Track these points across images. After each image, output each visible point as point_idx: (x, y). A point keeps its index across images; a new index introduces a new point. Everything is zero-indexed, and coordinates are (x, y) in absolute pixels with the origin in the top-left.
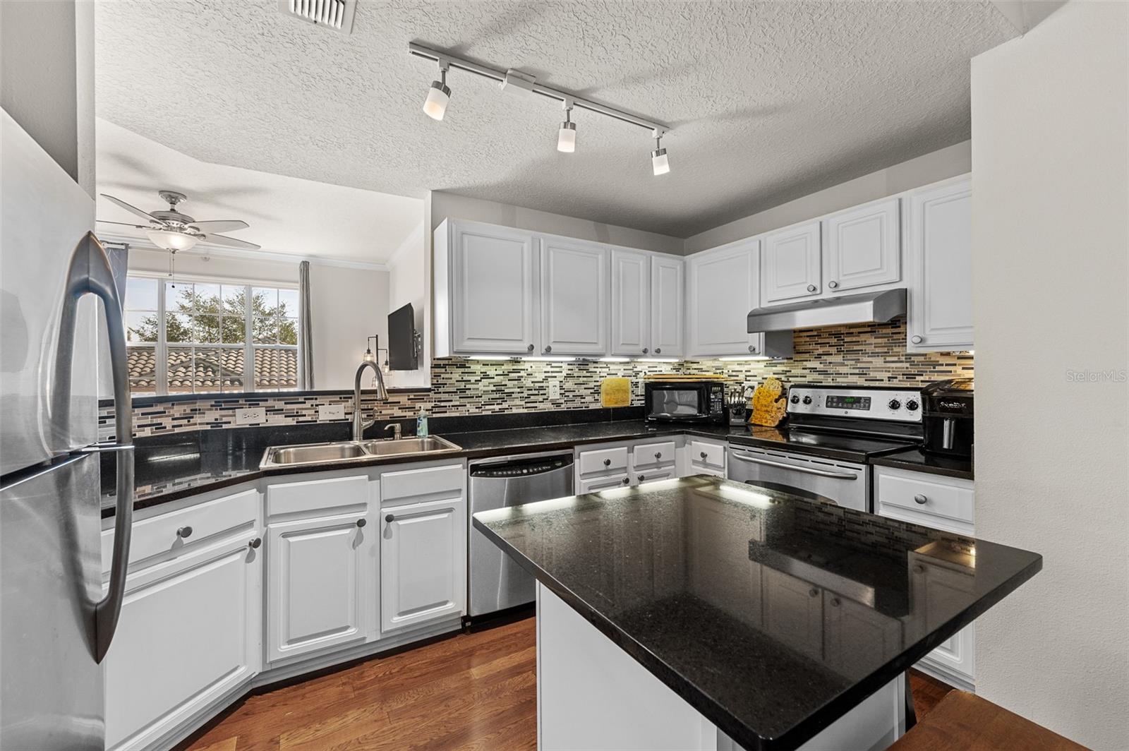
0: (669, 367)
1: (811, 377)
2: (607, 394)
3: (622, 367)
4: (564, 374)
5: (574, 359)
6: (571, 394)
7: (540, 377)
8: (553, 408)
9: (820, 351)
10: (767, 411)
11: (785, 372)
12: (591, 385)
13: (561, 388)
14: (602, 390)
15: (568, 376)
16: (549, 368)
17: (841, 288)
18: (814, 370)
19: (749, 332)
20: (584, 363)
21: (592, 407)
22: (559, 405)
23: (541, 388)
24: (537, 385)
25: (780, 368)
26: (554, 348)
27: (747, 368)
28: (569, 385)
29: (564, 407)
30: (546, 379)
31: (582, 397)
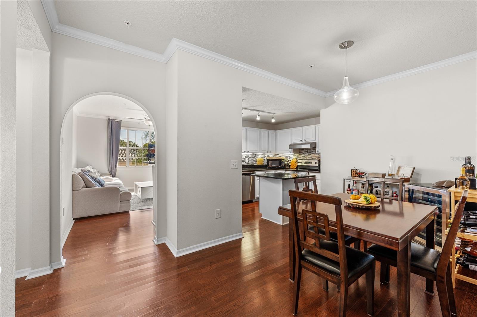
0: (272, 156)
1: (302, 158)
2: (258, 162)
3: (261, 156)
4: (249, 157)
5: (251, 154)
6: (250, 162)
7: (244, 158)
8: (247, 165)
9: (304, 153)
10: (293, 165)
11: (297, 157)
12: (255, 160)
13: (249, 160)
14: (257, 161)
15: (250, 157)
16: (246, 156)
17: (306, 141)
18: (303, 156)
19: (289, 149)
20: (253, 154)
21: (255, 164)
22: (248, 164)
23: (244, 160)
24: (244, 159)
25: (296, 156)
26: (249, 151)
27: (289, 156)
28: (250, 159)
29: (249, 164)
30: (245, 158)
31: (253, 162)
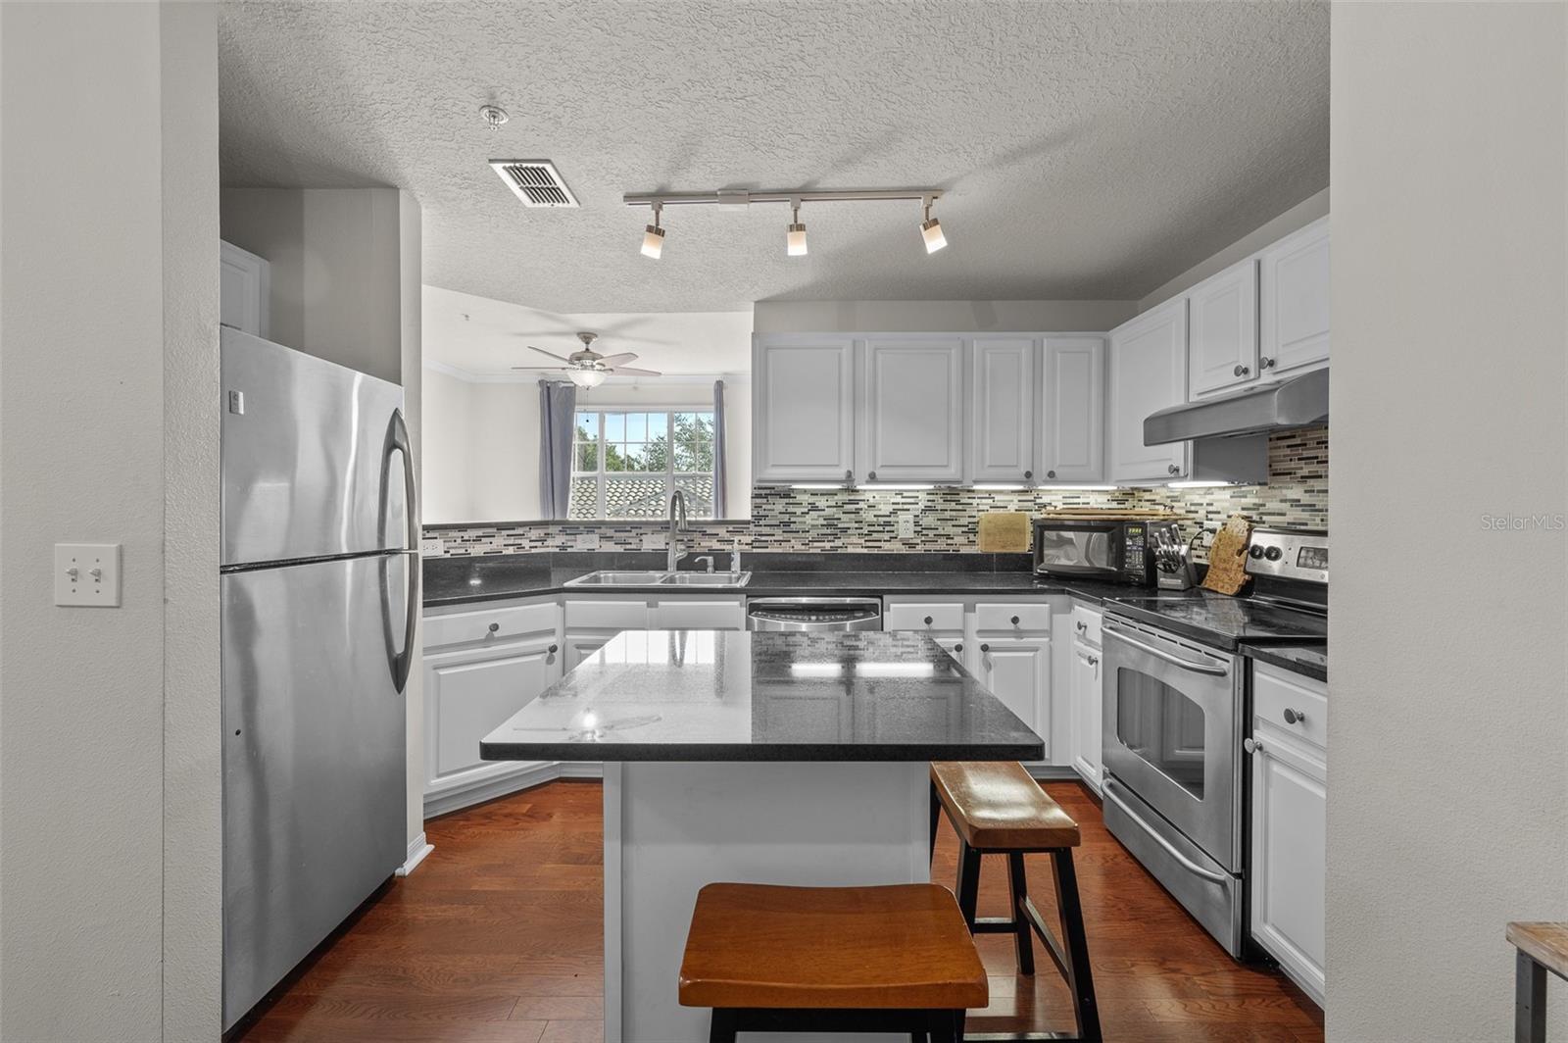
0: (1104, 498)
1: (1294, 515)
2: (989, 534)
3: (1016, 498)
4: (921, 506)
5: (931, 487)
6: (931, 533)
7: (886, 509)
8: (904, 550)
9: (1305, 472)
10: (1225, 570)
11: (1256, 507)
12: (964, 521)
13: (916, 524)
14: (981, 528)
15: (927, 509)
16: (898, 499)
17: (1279, 367)
18: (1296, 503)
20: (951, 492)
21: (964, 550)
22: (912, 546)
23: (888, 524)
24: (882, 520)
25: (1250, 501)
26: (880, 473)
27: (1208, 499)
28: (929, 520)
29: (920, 549)
30: (894, 512)
31: (948, 537)
